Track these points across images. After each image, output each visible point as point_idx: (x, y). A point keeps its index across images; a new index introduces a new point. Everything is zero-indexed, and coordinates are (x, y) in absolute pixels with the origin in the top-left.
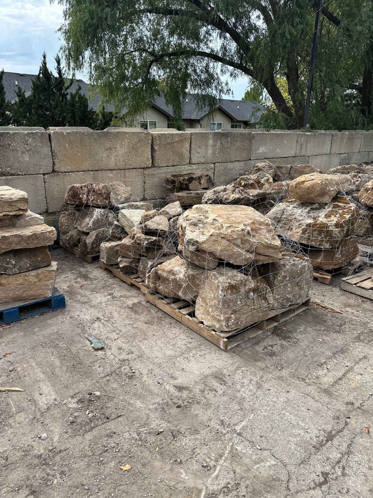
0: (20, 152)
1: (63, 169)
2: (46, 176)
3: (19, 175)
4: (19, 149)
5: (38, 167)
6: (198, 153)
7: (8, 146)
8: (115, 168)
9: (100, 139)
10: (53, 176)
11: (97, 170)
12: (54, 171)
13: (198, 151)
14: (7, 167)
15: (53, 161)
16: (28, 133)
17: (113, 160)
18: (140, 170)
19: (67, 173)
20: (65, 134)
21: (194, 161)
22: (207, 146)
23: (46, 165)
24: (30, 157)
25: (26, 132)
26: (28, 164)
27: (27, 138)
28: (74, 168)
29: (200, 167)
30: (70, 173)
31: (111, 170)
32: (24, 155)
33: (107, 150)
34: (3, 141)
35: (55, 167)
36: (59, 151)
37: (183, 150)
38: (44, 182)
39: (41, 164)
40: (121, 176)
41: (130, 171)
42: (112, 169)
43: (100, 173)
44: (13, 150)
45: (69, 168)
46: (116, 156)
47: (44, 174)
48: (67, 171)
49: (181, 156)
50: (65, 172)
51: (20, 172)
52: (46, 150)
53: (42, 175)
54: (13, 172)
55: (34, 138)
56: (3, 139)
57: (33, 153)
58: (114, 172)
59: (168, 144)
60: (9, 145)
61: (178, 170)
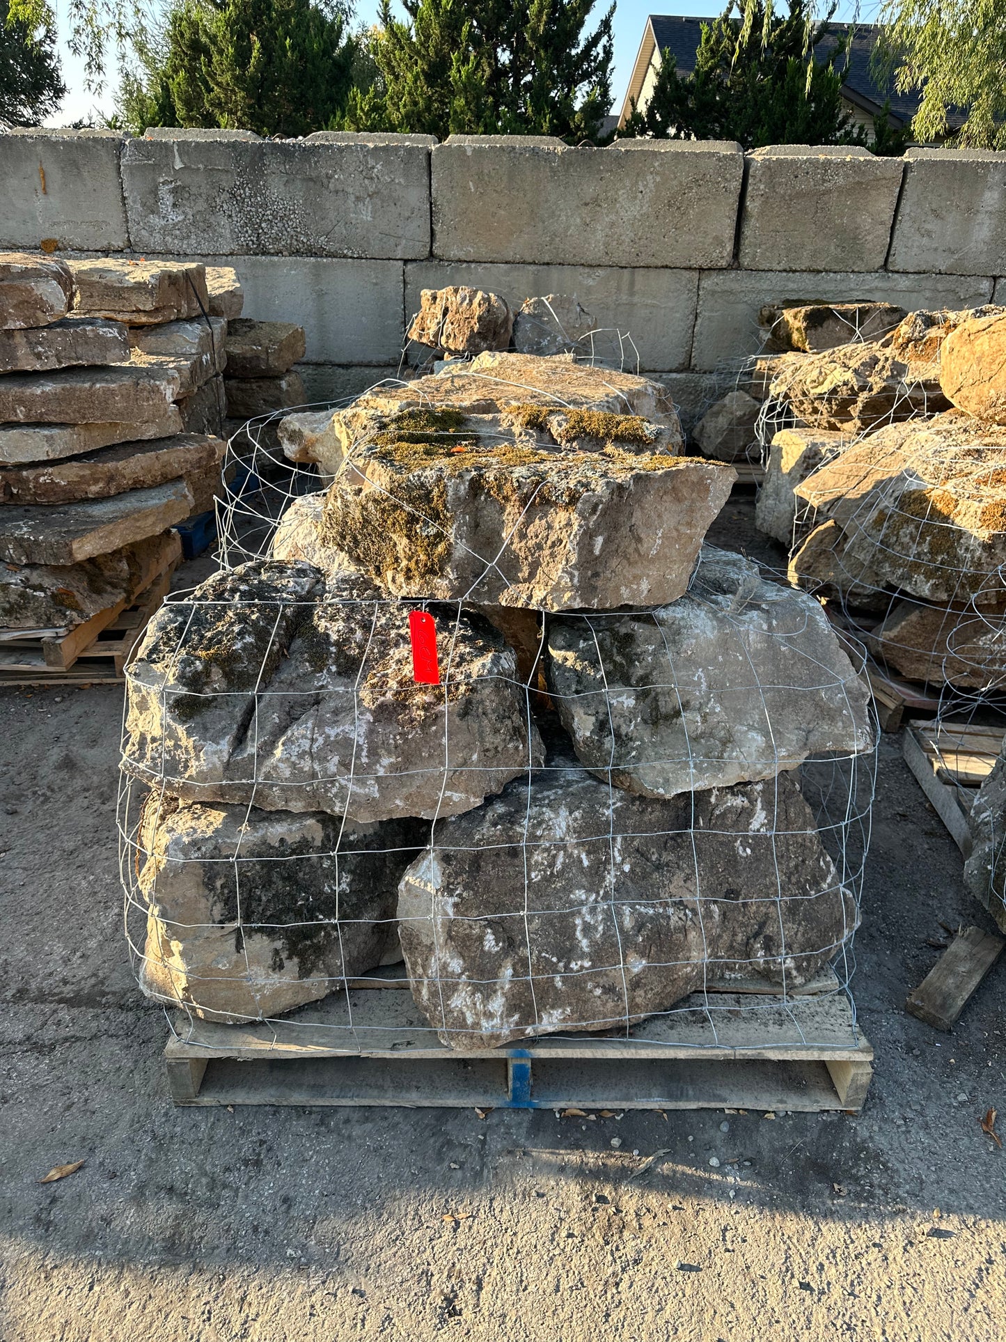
0: (352, 198)
1: (454, 253)
2: (410, 266)
3: (345, 257)
4: (350, 190)
5: (392, 241)
6: (929, 234)
7: (325, 181)
8: (605, 260)
9: (567, 171)
10: (427, 268)
11: (548, 264)
12: (432, 255)
13: (928, 226)
14: (319, 234)
15: (432, 230)
16: (376, 148)
17: (600, 235)
18: (687, 274)
19: (464, 265)
20: (469, 153)
21: (898, 262)
22: (971, 211)
23: (413, 239)
24: (374, 212)
25: (371, 145)
26: (368, 231)
27: (371, 162)
28: (484, 253)
29: (929, 284)
30: (473, 265)
31: (590, 266)
32: (360, 205)
33: (586, 204)
34: (316, 168)
35: (435, 245)
36: (449, 202)
37: (865, 220)
38: (405, 282)
39: (400, 232)
40: (619, 289)
41: (653, 273)
42: (594, 263)
43: (555, 272)
44: (337, 192)
45: (470, 251)
46: (612, 225)
47: (406, 261)
48: (463, 258)
49: (851, 240)
50: (460, 261)
51: (349, 248)
52: (415, 197)
53: (401, 263)
54: (332, 247)
55: (388, 163)
56: (316, 163)
57: (383, 201)
58: (600, 272)
59: (800, 195)
60: (329, 177)
61: (831, 287)
